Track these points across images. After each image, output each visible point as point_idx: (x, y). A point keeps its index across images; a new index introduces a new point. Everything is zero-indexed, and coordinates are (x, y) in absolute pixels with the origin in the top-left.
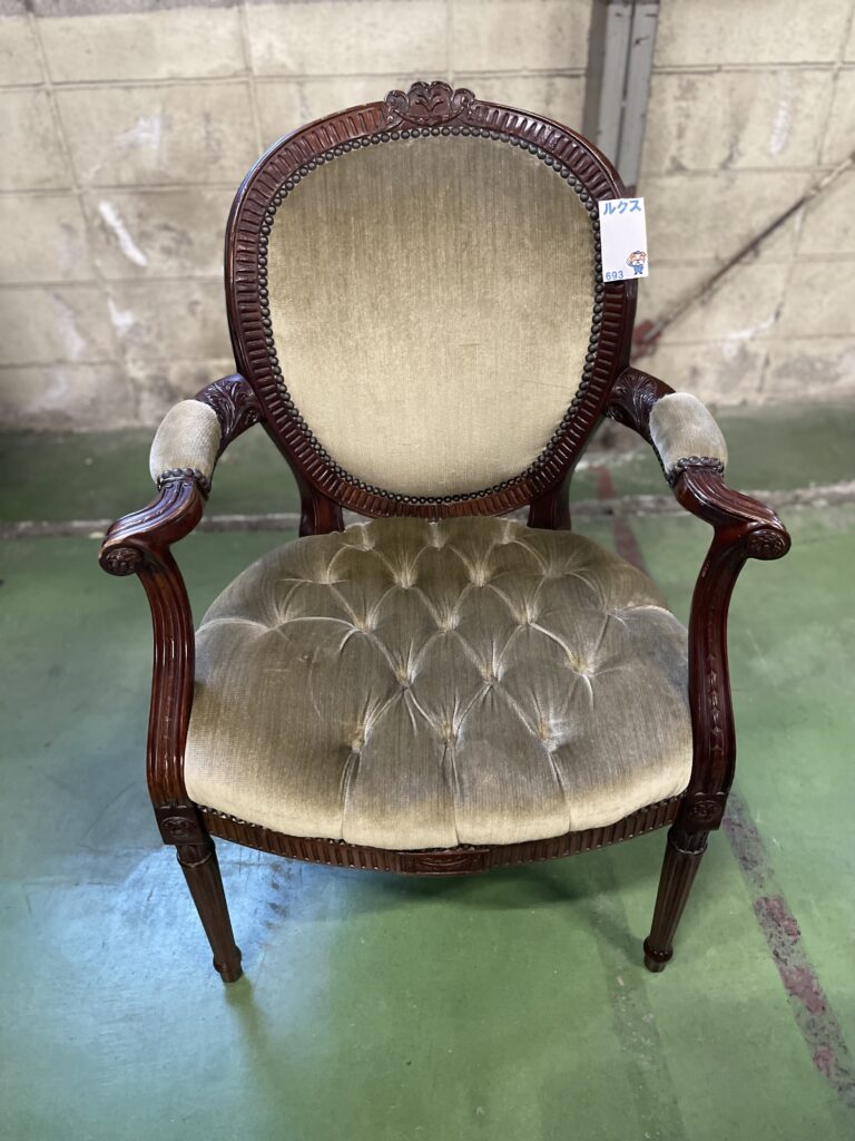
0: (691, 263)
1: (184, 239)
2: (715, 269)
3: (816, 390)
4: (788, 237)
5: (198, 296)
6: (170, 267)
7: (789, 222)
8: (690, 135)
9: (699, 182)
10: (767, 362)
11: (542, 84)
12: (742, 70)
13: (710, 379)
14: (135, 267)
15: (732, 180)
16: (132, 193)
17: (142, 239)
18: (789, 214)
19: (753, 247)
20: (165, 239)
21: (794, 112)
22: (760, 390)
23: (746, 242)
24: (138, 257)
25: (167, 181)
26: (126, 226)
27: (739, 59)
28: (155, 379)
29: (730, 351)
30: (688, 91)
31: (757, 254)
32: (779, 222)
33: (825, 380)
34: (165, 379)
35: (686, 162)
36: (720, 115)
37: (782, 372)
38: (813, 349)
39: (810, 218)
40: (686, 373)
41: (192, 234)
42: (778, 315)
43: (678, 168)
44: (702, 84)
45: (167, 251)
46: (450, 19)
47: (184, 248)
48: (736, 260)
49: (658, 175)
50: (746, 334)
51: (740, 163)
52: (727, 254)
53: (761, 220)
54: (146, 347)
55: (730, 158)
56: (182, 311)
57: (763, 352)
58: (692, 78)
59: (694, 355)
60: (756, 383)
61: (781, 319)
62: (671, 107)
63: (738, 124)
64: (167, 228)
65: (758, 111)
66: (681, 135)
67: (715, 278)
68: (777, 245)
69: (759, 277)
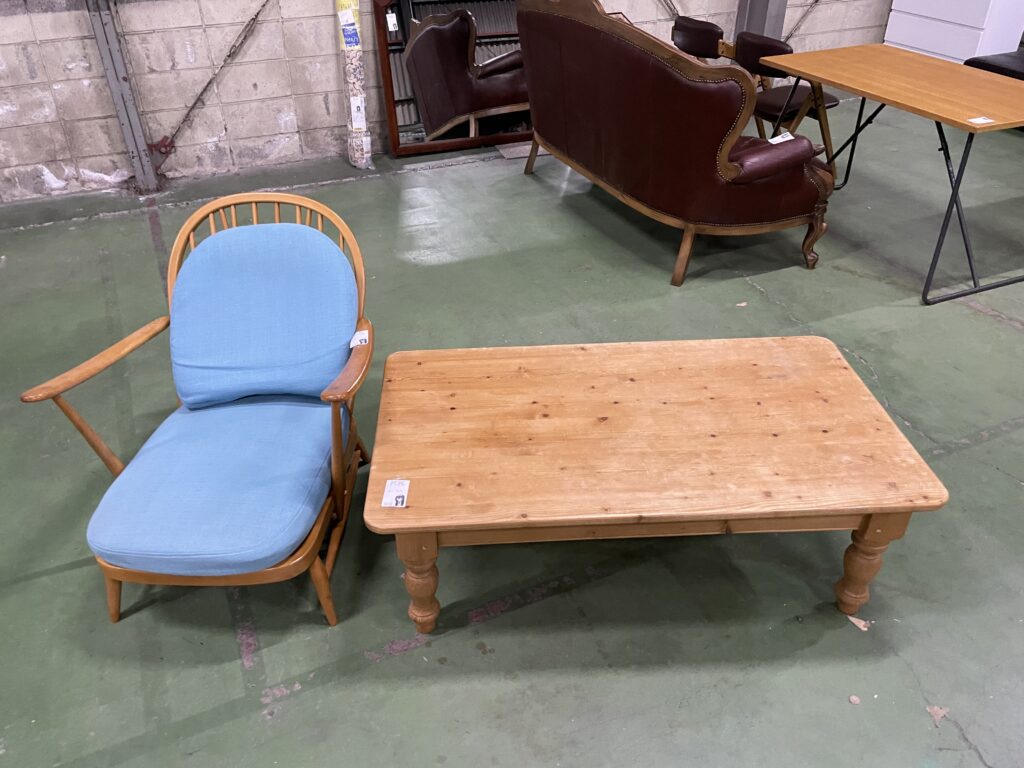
0: (176, 110)
2: (186, 112)
3: (259, 162)
4: (214, 95)
7: (210, 89)
8: (152, 57)
9: (163, 75)
10: (231, 151)
11: (80, 42)
12: (164, 31)
13: (207, 161)
15: (179, 74)
18: (208, 86)
19: (200, 100)
21: (193, 45)
22: (234, 164)
23: (196, 98)
27: (161, 27)
29: (211, 147)
30: (144, 41)
31: (204, 104)
32: (206, 89)
33: (262, 158)
35: (154, 68)
36: (162, 49)
37: (240, 155)
38: (250, 144)
39: (220, 87)
40: (195, 159)
42: (226, 129)
43: (152, 71)
44: (149, 37)
46: (31, 22)
48: (193, 108)
49: (145, 74)
50: (215, 139)
51: (179, 67)
52: (190, 105)
53: (199, 90)
55: (174, 65)
57: (227, 147)
58: (143, 36)
59: (195, 151)
60: (231, 162)
61: (228, 131)
62: (139, 47)
63: (171, 52)
65: (177, 46)
66: (148, 58)
67: (188, 115)
68: (211, 99)
69: (209, 113)
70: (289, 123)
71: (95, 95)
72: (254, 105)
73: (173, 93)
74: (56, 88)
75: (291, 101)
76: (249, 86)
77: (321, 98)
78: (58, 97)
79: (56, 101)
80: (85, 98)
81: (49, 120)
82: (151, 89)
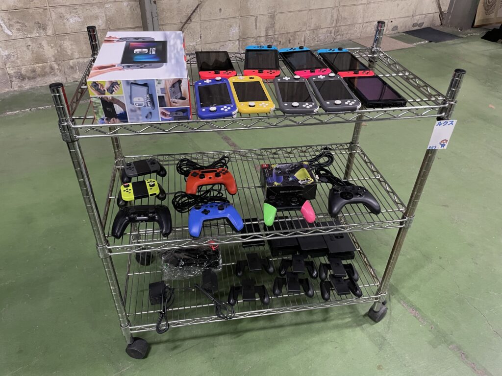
0: (175, 24)
1: (24, 25)
2: (181, 25)
4: (197, 15)
5: (29, 43)
6: (20, 35)
7: (196, 11)
14: (8, 35)
16: (5, 13)
17: (10, 27)
18: (196, 9)
19: (189, 19)
20: (18, 26)
23: (188, 17)
24: (9, 33)
25: (17, 8)
26: (4, 23)
28: (17, 73)
31: (191, 21)
32: (194, 11)
34: (20, 73)
39: (201, 10)
41: (26, 24)
42: (201, 37)
45: (18, 30)
47: (24, 28)
48: (186, 23)
50: (194, 43)
52: (184, 21)
53: (190, 11)
54: (13, 62)
56: (25, 49)
57: (200, 48)
61: (202, 38)
64: (18, 22)
68: (195, 18)
69: (193, 27)
70: (235, 34)
71: (130, 13)
72: (218, 22)
73: (175, 14)
74: (107, 6)
75: (237, 20)
76: (217, 10)
77: (253, 18)
78: (108, 13)
79: (106, 15)
80: (124, 14)
81: (101, 28)
82: (163, 10)
